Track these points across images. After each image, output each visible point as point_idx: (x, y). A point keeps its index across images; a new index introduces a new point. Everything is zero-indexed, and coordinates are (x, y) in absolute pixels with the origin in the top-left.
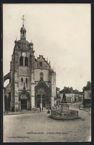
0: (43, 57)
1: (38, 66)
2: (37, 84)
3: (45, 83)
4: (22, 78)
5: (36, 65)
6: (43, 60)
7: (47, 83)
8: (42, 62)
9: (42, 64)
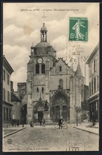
0: (62, 60)
1: (57, 71)
2: (54, 93)
3: (64, 91)
4: (38, 88)
5: (55, 71)
6: (64, 64)
7: (66, 91)
8: (62, 65)
9: (62, 69)
